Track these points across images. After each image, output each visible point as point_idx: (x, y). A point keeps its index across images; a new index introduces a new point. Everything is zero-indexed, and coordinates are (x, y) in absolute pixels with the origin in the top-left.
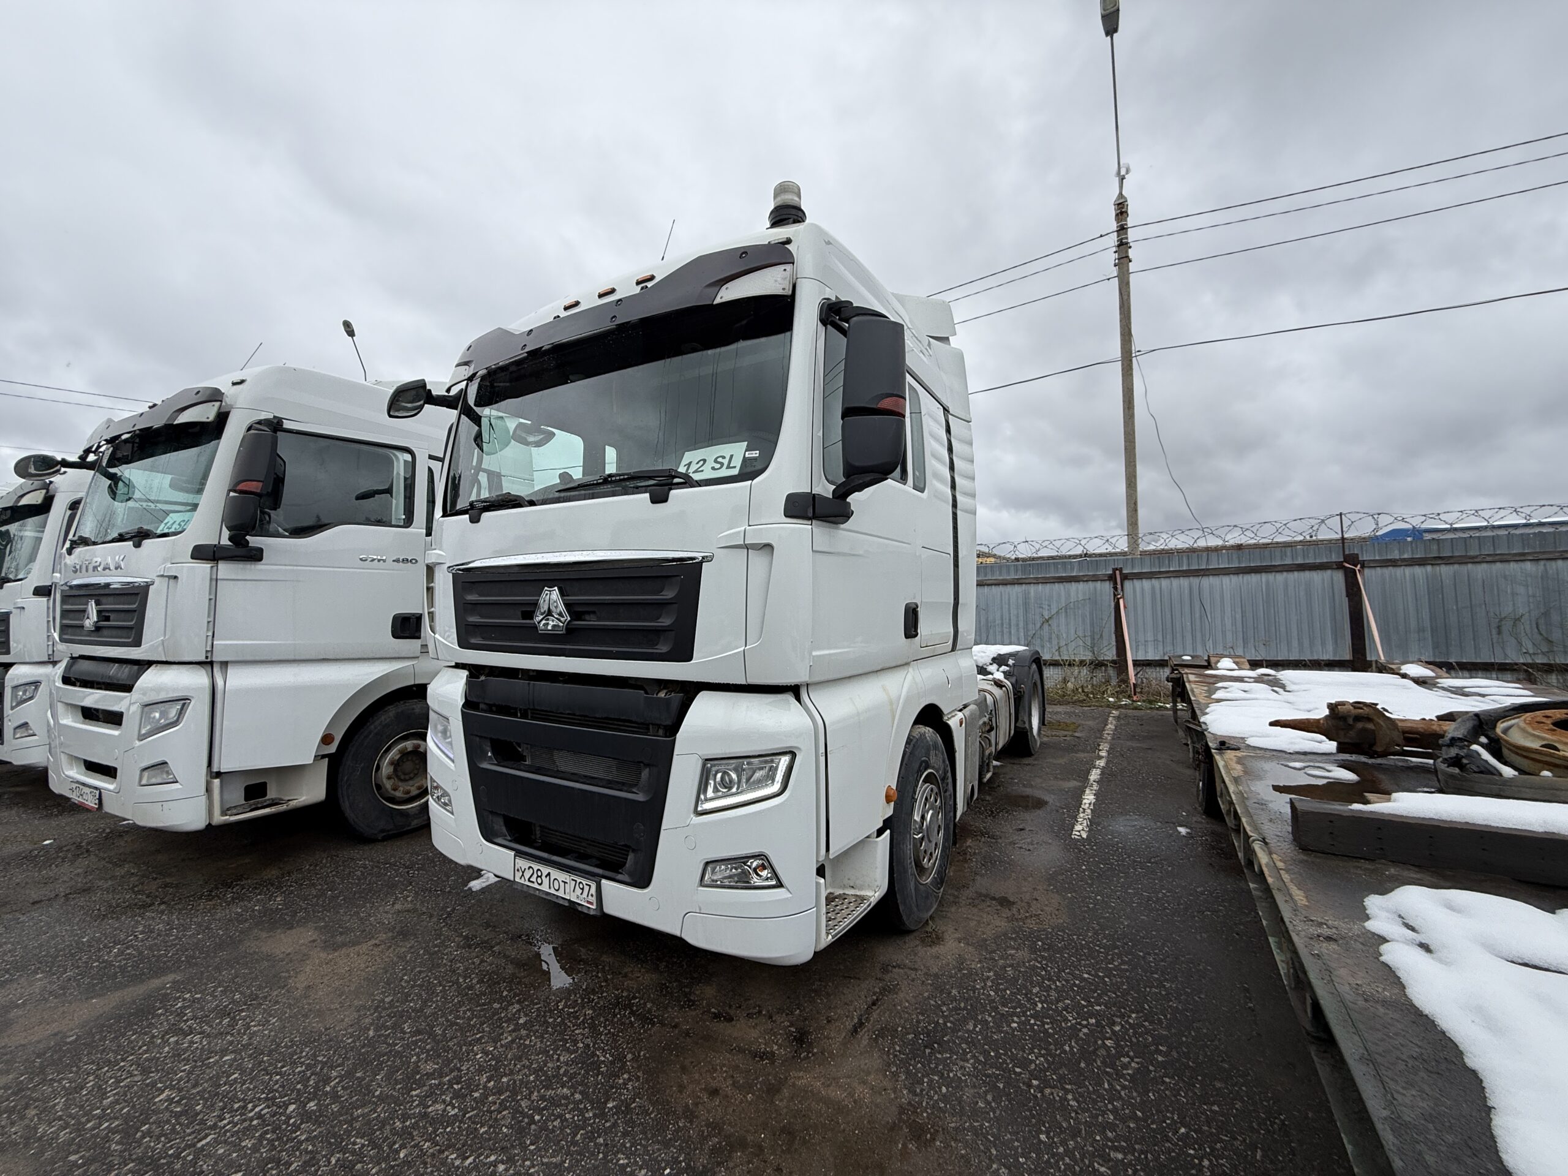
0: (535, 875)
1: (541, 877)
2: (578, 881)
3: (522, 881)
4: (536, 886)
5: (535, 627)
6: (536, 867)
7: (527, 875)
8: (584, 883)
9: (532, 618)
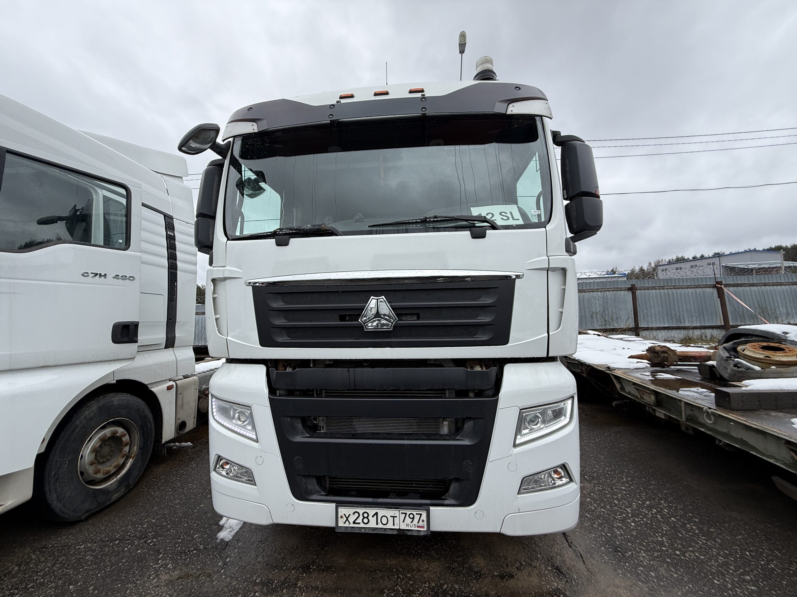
0: (361, 517)
1: (367, 518)
2: (408, 513)
3: (347, 525)
4: (362, 525)
5: (361, 327)
6: (361, 511)
7: (351, 519)
8: (414, 513)
9: (357, 320)
